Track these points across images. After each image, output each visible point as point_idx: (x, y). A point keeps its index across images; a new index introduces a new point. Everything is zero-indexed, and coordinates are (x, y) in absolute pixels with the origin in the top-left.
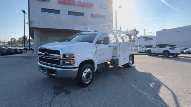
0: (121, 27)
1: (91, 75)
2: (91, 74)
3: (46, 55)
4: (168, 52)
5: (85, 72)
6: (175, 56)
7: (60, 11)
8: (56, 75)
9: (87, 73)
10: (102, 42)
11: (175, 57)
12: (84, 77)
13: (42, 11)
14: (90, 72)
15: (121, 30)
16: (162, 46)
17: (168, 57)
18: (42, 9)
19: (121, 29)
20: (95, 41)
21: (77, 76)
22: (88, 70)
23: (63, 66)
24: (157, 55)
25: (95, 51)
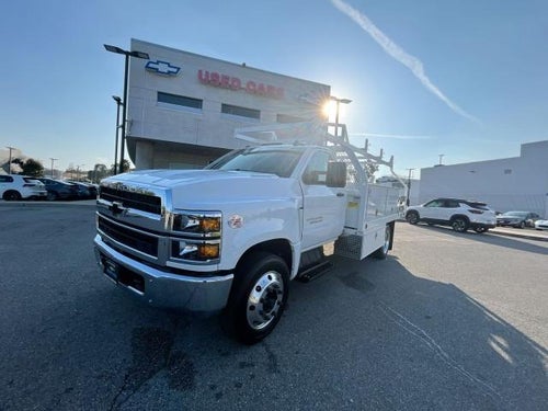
0: (367, 141)
1: (280, 297)
2: (280, 292)
3: (115, 209)
4: (465, 218)
5: (259, 289)
6: (481, 230)
7: (201, 101)
8: (141, 293)
9: (268, 289)
10: (323, 178)
11: (480, 233)
12: (253, 308)
13: (159, 100)
14: (274, 285)
15: (366, 149)
16: (447, 203)
17: (464, 232)
18: (159, 93)
19: (366, 146)
20: (298, 172)
21: (225, 304)
22: (270, 278)
23: (169, 264)
24: (432, 224)
25: (296, 205)
